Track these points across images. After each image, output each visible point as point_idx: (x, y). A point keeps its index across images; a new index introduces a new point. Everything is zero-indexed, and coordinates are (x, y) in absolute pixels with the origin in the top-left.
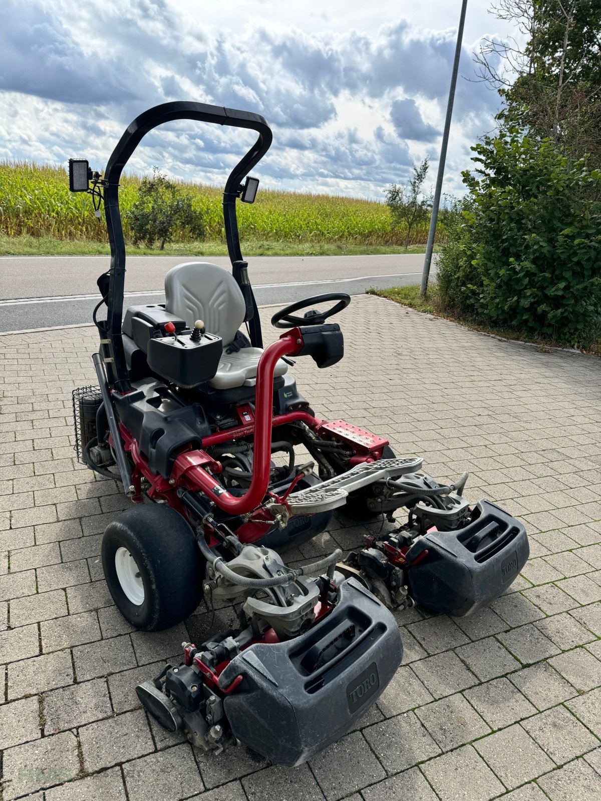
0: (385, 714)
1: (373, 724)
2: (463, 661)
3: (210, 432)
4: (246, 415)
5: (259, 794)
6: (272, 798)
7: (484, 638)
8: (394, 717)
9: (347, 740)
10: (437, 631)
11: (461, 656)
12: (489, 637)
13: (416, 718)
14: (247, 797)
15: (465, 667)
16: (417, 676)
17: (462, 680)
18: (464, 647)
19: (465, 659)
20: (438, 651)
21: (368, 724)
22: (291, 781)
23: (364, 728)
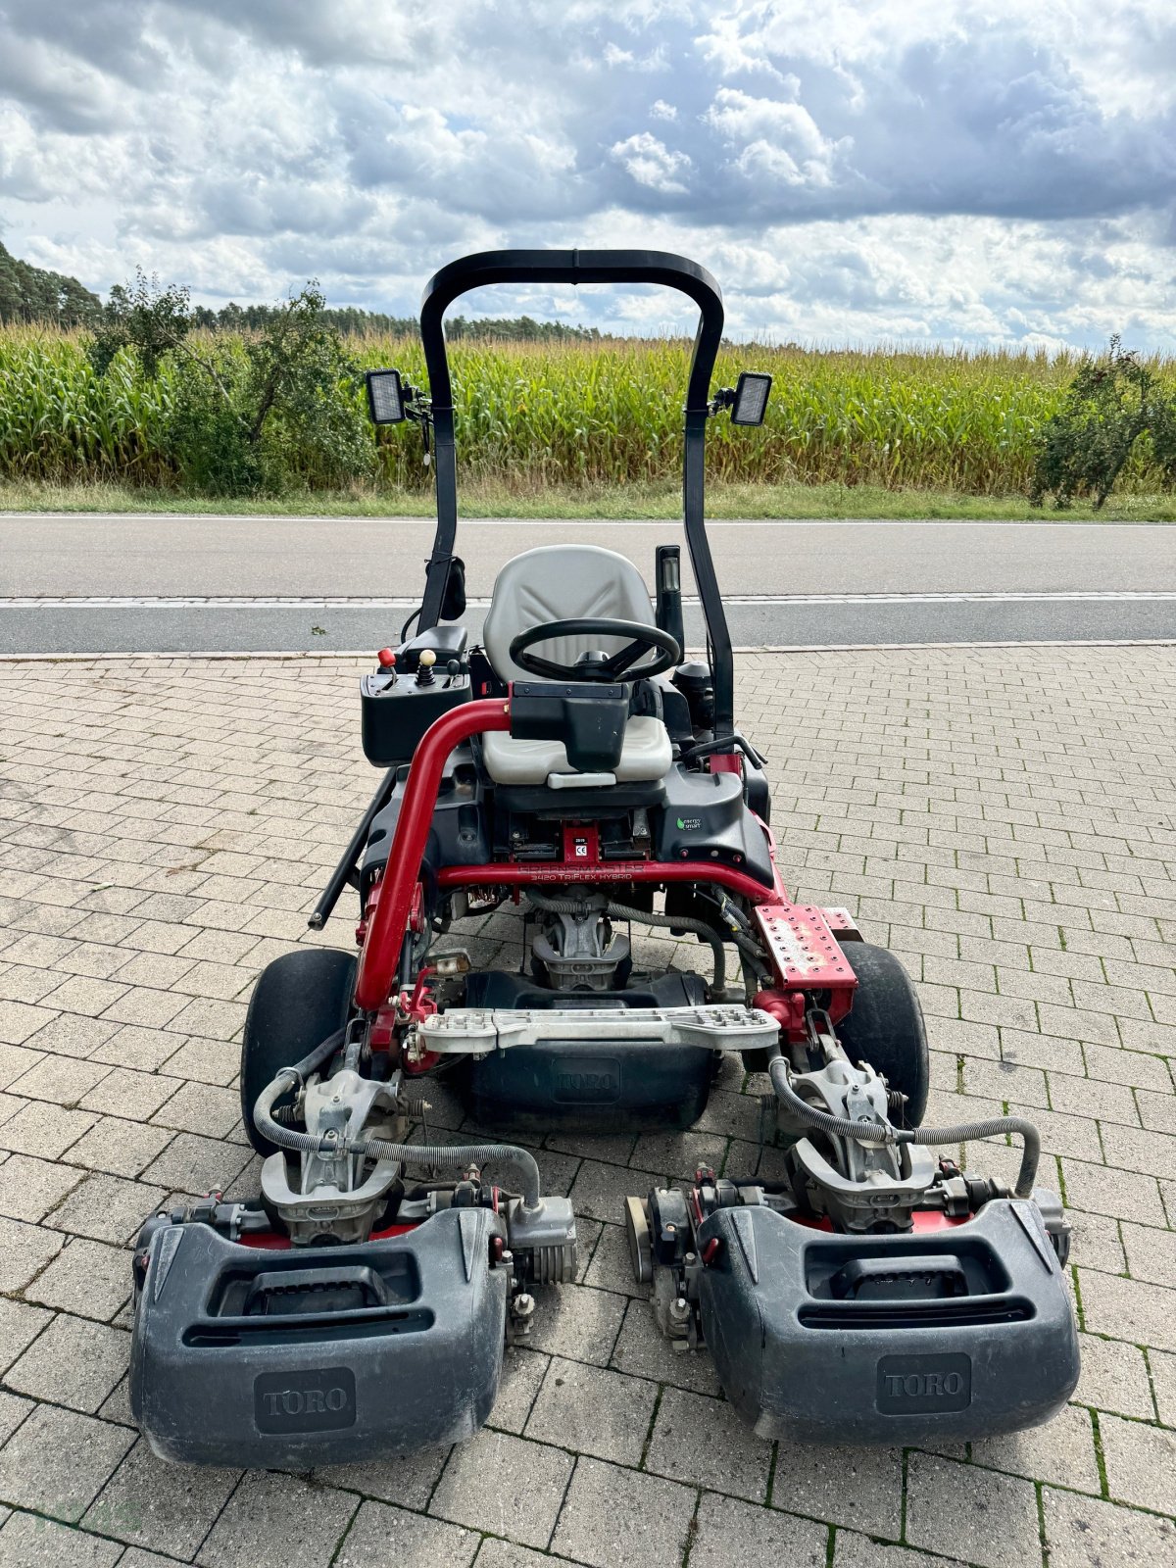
0: (432, 1505)
1: (394, 1505)
2: (694, 1525)
3: (482, 859)
4: (581, 844)
5: (136, 1471)
6: (144, 1490)
7: (802, 1517)
8: (440, 1519)
9: (327, 1495)
10: (716, 1436)
11: (701, 1514)
12: (817, 1521)
13: (472, 1553)
14: (121, 1462)
15: (684, 1539)
16: (569, 1485)
17: (644, 1557)
18: (733, 1503)
19: (702, 1525)
20: (668, 1472)
21: (387, 1498)
22: (190, 1490)
23: (373, 1499)
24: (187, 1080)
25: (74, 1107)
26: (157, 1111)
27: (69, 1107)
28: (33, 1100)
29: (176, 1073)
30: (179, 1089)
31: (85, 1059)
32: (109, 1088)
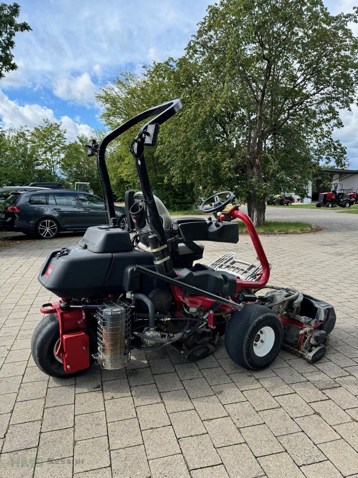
24: (274, 397)
25: (316, 413)
26: (290, 394)
27: (318, 414)
28: (331, 426)
29: (275, 402)
30: (278, 396)
31: (303, 431)
32: (301, 413)
